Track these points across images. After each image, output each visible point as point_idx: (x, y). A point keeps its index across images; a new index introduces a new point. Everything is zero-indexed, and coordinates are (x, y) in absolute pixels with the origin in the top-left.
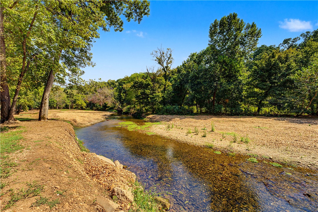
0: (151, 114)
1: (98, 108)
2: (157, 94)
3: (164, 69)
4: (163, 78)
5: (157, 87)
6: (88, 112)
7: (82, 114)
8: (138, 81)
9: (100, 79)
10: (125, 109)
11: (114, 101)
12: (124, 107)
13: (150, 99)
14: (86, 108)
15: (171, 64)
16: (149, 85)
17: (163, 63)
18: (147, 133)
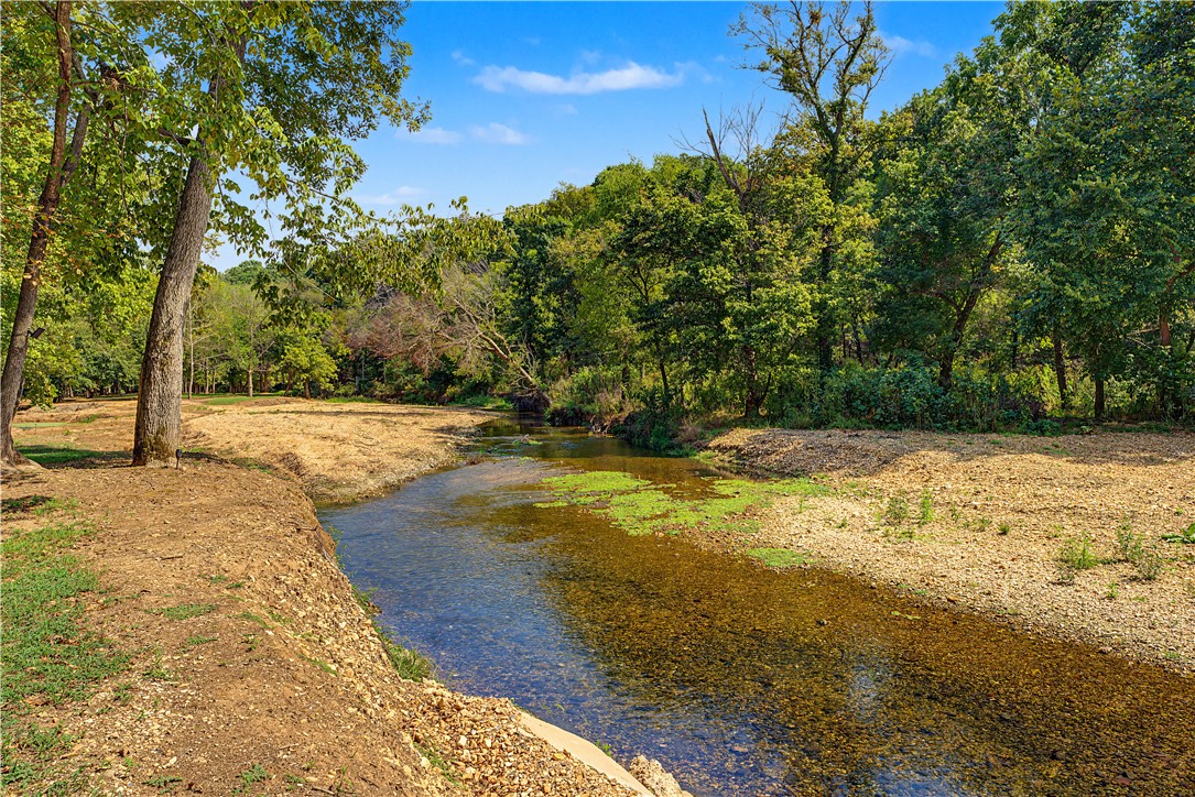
0: (744, 423)
1: (399, 389)
2: (783, 289)
3: (820, 125)
4: (819, 182)
5: (781, 240)
6: (350, 412)
7: (325, 425)
8: (651, 207)
9: (463, 200)
10: (560, 395)
11: (498, 341)
12: (555, 379)
13: (732, 325)
14: (337, 388)
15: (865, 88)
16: (725, 230)
17: (813, 85)
18: (755, 553)
